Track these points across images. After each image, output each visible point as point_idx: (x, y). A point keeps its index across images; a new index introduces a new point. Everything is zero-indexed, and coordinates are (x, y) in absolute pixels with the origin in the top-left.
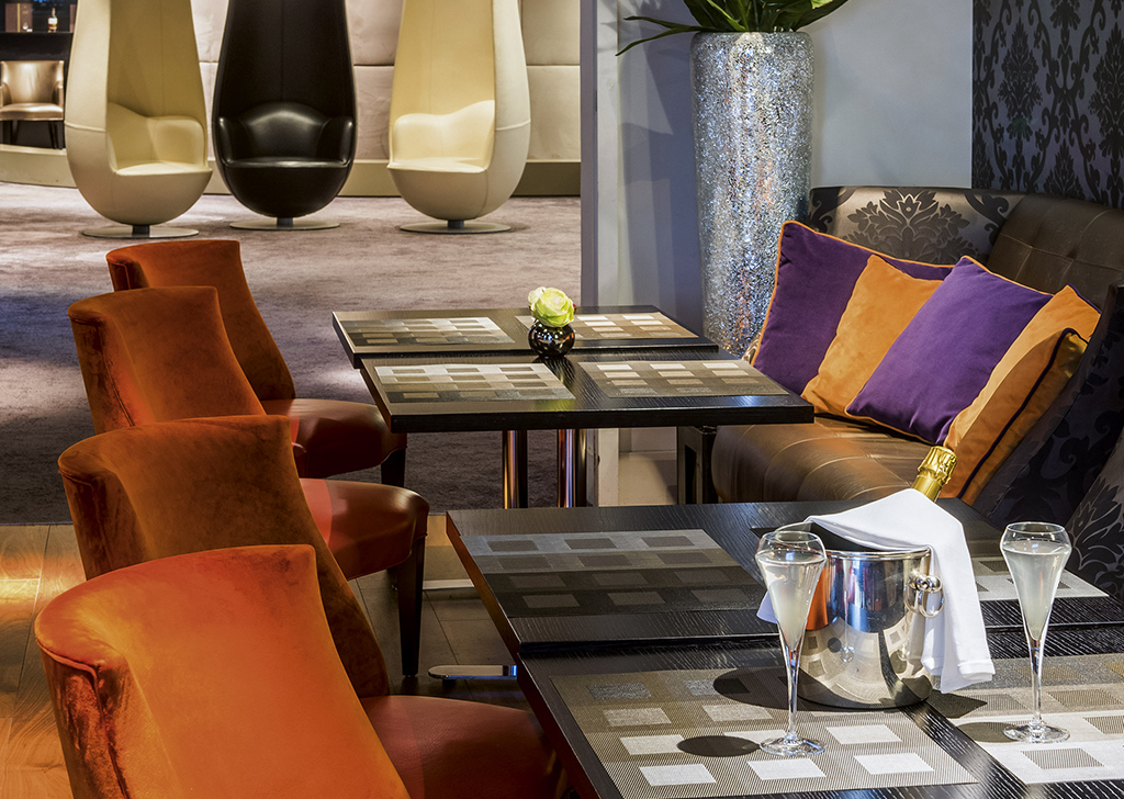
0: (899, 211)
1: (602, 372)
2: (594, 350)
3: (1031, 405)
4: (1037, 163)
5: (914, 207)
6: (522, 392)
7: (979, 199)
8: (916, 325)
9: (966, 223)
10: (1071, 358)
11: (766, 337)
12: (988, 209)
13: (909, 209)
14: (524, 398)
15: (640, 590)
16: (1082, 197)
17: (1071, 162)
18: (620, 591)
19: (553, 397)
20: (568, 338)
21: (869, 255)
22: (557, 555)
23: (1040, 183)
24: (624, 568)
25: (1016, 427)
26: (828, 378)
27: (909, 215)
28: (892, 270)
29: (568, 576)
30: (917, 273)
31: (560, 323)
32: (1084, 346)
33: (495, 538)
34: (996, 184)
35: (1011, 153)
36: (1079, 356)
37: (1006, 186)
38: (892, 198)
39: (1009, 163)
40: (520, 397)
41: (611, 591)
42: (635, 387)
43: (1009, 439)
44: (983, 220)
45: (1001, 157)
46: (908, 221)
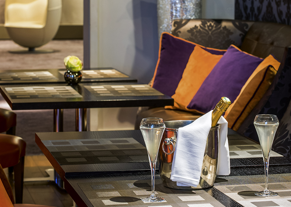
0: (207, 28)
1: (93, 89)
2: (89, 82)
3: (256, 96)
4: (259, 10)
5: (212, 27)
6: (62, 95)
7: (237, 24)
8: (213, 72)
9: (232, 33)
10: (271, 77)
11: (155, 79)
12: (240, 28)
13: (210, 28)
14: (63, 97)
15: (110, 156)
16: (276, 22)
17: (272, 8)
18: (102, 157)
19: (74, 97)
20: (79, 76)
21: (195, 46)
22: (78, 146)
23: (260, 17)
24: (103, 150)
25: (250, 105)
26: (179, 95)
27: (210, 30)
28: (204, 51)
29: (82, 152)
30: (213, 52)
31: (76, 70)
32: (276, 72)
33: (54, 141)
34: (244, 19)
35: (249, 6)
36: (274, 76)
37: (247, 19)
38: (204, 24)
39: (249, 11)
40: (61, 97)
41: (99, 157)
42: (106, 93)
43: (248, 109)
44: (239, 32)
45: (246, 8)
46: (210, 32)
